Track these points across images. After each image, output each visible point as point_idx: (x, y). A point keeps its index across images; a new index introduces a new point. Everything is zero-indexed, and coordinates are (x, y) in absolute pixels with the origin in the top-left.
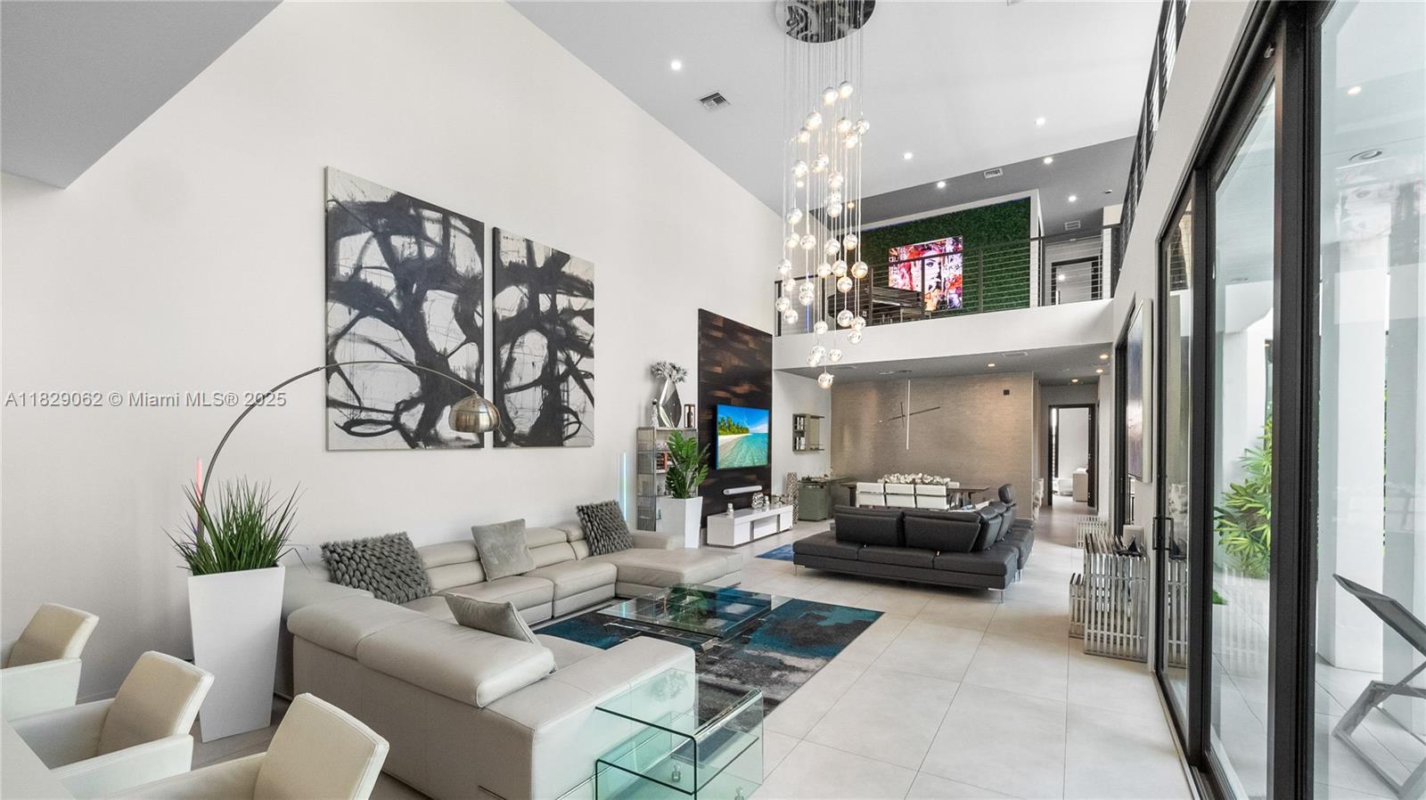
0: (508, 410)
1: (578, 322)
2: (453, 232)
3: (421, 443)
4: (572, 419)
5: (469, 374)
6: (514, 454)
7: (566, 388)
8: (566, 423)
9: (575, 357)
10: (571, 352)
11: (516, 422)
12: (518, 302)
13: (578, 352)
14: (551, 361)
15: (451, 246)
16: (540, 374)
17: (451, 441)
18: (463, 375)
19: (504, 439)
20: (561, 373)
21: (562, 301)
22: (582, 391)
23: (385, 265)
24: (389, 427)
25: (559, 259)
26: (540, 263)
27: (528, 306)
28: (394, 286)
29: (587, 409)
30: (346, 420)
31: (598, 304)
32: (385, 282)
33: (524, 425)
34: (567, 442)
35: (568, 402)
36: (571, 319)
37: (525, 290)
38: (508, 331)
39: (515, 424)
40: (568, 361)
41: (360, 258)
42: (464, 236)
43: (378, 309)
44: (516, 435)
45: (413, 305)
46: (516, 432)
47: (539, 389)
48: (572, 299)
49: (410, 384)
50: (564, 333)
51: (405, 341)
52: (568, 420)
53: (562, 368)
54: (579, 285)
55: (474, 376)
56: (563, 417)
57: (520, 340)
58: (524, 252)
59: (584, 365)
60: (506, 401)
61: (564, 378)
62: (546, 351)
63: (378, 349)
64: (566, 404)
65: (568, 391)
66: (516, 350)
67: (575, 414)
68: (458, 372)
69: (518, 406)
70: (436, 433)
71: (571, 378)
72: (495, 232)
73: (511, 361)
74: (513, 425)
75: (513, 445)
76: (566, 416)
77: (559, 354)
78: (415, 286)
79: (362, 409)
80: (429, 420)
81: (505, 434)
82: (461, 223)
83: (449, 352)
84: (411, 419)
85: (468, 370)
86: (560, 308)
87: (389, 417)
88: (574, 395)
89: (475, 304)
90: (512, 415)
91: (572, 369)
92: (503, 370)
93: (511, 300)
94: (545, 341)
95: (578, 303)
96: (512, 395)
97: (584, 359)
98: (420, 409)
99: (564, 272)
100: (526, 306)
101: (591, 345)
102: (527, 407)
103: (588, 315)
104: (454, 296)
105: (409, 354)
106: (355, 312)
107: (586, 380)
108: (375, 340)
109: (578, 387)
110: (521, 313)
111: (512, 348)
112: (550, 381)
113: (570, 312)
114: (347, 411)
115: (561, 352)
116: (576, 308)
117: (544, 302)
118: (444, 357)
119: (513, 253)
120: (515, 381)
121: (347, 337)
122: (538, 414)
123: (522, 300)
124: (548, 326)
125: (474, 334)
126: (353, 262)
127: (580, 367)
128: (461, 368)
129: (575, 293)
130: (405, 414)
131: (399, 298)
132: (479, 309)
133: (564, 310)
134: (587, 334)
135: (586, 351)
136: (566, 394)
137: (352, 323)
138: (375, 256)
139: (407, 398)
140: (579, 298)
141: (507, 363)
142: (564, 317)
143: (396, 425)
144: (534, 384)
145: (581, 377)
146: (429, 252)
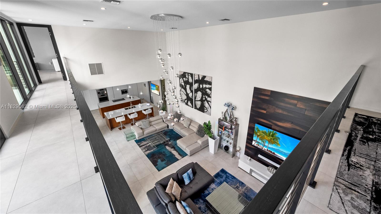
1: (207, 90)
2: (189, 76)
3: (187, 105)
4: (206, 109)
6: (196, 110)
7: (205, 103)
9: (207, 97)
10: (206, 96)
13: (207, 96)
14: (202, 97)
15: (189, 78)
16: (200, 99)
21: (204, 86)
22: (208, 104)
23: (183, 82)
24: (184, 102)
25: (204, 77)
26: (200, 79)
29: (209, 108)
31: (213, 86)
32: (183, 84)
33: (198, 106)
34: (205, 113)
36: (206, 89)
37: (198, 84)
38: (196, 91)
40: (205, 98)
41: (181, 81)
45: (186, 86)
48: (206, 85)
50: (204, 92)
51: (185, 92)
53: (204, 99)
54: (208, 82)
58: (198, 77)
59: (209, 99)
61: (204, 101)
62: (201, 95)
63: (183, 92)
66: (197, 94)
67: (206, 108)
71: (206, 101)
72: (194, 74)
73: (196, 96)
76: (205, 108)
77: (204, 96)
78: (186, 84)
79: (182, 99)
80: (187, 102)
82: (190, 74)
85: (191, 96)
86: (204, 87)
88: (206, 105)
90: (196, 105)
91: (206, 99)
93: (195, 86)
94: (201, 93)
95: (208, 86)
96: (196, 101)
97: (208, 98)
98: (187, 100)
99: (205, 80)
102: (198, 104)
103: (210, 89)
104: (189, 86)
106: (181, 88)
107: (209, 102)
109: (207, 103)
110: (198, 88)
112: (202, 100)
113: (206, 88)
116: (207, 87)
117: (201, 86)
118: (188, 94)
119: (196, 78)
120: (197, 100)
122: (200, 106)
123: (198, 86)
124: (202, 91)
125: (192, 91)
127: (207, 99)
129: (207, 84)
131: (184, 86)
132: (192, 87)
133: (205, 88)
134: (209, 93)
135: (209, 96)
139: (185, 99)
142: (204, 89)
144: (199, 101)
145: (208, 102)
146: (187, 79)
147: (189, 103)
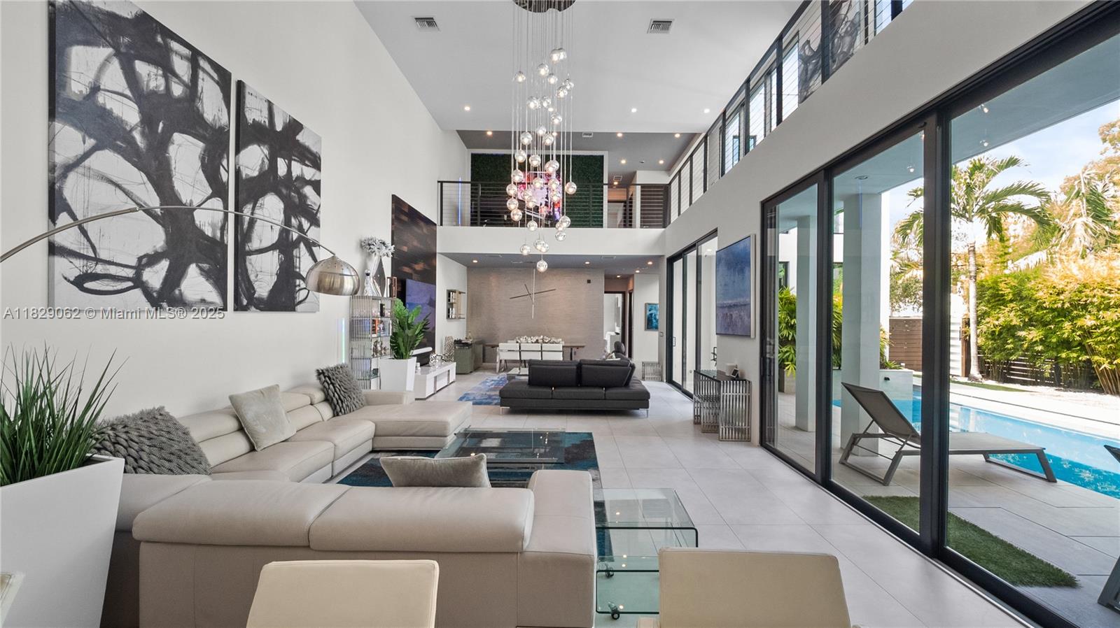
0: (249, 272)
1: (308, 190)
2: (201, 74)
3: (165, 305)
4: (303, 285)
5: (214, 231)
6: (254, 317)
7: (298, 255)
8: (297, 288)
9: (306, 224)
10: (303, 220)
11: (256, 285)
12: (260, 162)
13: (309, 220)
14: (287, 227)
15: (200, 89)
16: (277, 238)
17: (196, 303)
18: (209, 232)
19: (245, 302)
20: (294, 239)
21: (297, 169)
22: (310, 258)
23: (128, 92)
24: (130, 284)
25: (294, 126)
26: (279, 127)
27: (268, 168)
28: (139, 120)
30: (77, 273)
31: (324, 176)
32: (129, 114)
33: (263, 288)
34: (299, 308)
35: (299, 268)
36: (303, 187)
37: (266, 152)
38: (250, 190)
39: (256, 288)
40: (300, 228)
41: (98, 78)
42: (212, 81)
43: (119, 143)
44: (256, 298)
45: (160, 146)
46: (256, 295)
47: (276, 253)
48: (304, 167)
49: (156, 237)
50: (297, 200)
51: (149, 186)
52: (299, 286)
53: (295, 234)
54: (310, 156)
55: (219, 234)
56: (295, 283)
57: (260, 201)
58: (266, 113)
59: (312, 234)
60: (247, 263)
61: (295, 244)
62: (282, 216)
63: (118, 191)
64: (298, 270)
65: (299, 258)
66: (257, 211)
67: (304, 280)
68: (203, 228)
69: (258, 269)
70: (181, 294)
71: (302, 245)
72: (240, 85)
73: (252, 222)
74: (254, 288)
75: (253, 308)
76: (298, 282)
77: (293, 220)
78: (161, 125)
79: (98, 260)
80: (174, 278)
81: (246, 299)
82: (209, 66)
83: (195, 204)
84: (155, 276)
85: (213, 226)
86: (294, 175)
87: (130, 273)
88: (304, 262)
89: (221, 158)
90: (252, 277)
91: (303, 236)
92: (245, 231)
93: (253, 159)
94: (282, 206)
95: (309, 173)
96: (253, 258)
97: (313, 227)
98: (164, 265)
99: (298, 141)
100: (266, 168)
101: (318, 215)
102: (265, 271)
103: (316, 186)
104: (201, 144)
105: (153, 200)
106: (91, 142)
107: (314, 248)
108: (115, 179)
109: (307, 254)
110: (262, 174)
111: (253, 208)
112: (285, 246)
113: (303, 181)
114: (79, 263)
115: (295, 218)
116: (308, 178)
117: (282, 167)
118: (189, 210)
119: (256, 114)
120: (255, 244)
121: (80, 169)
122: (275, 278)
123: (263, 161)
124: (284, 191)
125: (219, 190)
126: (89, 78)
127: (309, 235)
128: (207, 224)
129: (307, 162)
130: (148, 270)
131: (143, 134)
132: (224, 162)
133: (298, 178)
134: (315, 203)
135: (315, 222)
136: (298, 259)
137: (87, 155)
138: (114, 78)
139: (151, 252)
140: (309, 168)
141: (249, 223)
142: (298, 184)
143: (138, 282)
144: (272, 248)
145: (310, 245)
146: (177, 90)
147: (195, 284)
